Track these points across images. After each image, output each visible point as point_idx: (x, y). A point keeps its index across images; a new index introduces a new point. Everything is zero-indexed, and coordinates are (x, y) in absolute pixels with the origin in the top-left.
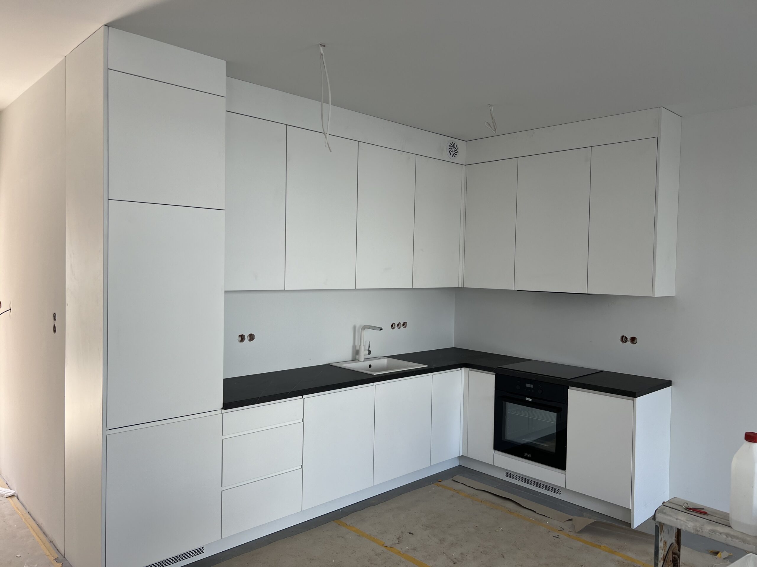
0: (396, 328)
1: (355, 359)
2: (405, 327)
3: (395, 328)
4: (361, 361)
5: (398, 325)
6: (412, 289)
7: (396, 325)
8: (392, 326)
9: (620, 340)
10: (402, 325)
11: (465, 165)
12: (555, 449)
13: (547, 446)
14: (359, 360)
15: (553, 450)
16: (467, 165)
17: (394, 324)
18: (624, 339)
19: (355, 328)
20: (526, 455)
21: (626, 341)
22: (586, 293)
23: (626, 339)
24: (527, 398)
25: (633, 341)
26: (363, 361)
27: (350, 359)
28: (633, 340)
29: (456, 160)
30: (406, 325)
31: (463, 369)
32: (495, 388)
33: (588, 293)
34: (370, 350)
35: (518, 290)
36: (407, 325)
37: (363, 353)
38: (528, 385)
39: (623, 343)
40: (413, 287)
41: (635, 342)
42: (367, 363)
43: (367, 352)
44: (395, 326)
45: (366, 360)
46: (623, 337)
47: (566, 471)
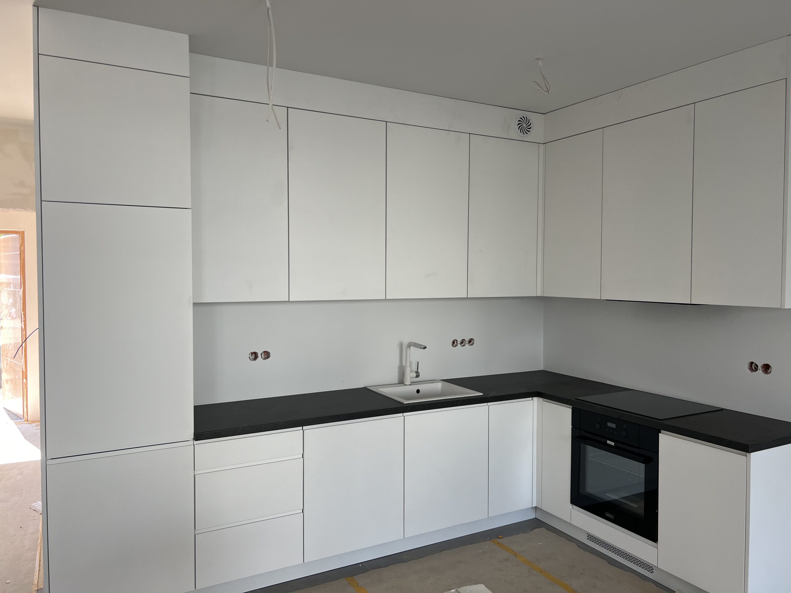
0: (459, 345)
1: (401, 382)
2: (472, 344)
3: (457, 345)
4: (407, 385)
5: (462, 343)
6: (467, 298)
7: (459, 342)
8: (454, 342)
9: (747, 368)
10: (467, 342)
11: (543, 143)
12: (643, 512)
13: (636, 506)
14: (405, 383)
15: (641, 511)
16: (545, 143)
17: (457, 341)
18: (753, 367)
19: (401, 345)
20: (608, 515)
21: (756, 370)
22: (690, 303)
23: (756, 367)
24: (609, 441)
25: (767, 370)
26: (409, 385)
27: (396, 382)
28: (767, 368)
29: (529, 137)
30: (473, 342)
31: (535, 399)
32: (572, 425)
33: (692, 303)
34: (419, 372)
35: (606, 300)
36: (475, 342)
37: (409, 376)
38: (610, 425)
39: (752, 372)
40: (468, 297)
41: (769, 371)
42: (415, 388)
43: (415, 375)
44: (457, 343)
45: (412, 383)
46: (752, 363)
47: (658, 544)
